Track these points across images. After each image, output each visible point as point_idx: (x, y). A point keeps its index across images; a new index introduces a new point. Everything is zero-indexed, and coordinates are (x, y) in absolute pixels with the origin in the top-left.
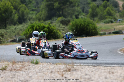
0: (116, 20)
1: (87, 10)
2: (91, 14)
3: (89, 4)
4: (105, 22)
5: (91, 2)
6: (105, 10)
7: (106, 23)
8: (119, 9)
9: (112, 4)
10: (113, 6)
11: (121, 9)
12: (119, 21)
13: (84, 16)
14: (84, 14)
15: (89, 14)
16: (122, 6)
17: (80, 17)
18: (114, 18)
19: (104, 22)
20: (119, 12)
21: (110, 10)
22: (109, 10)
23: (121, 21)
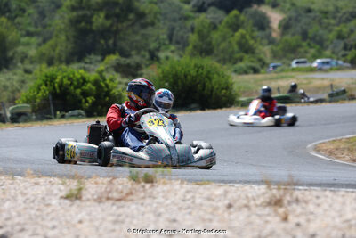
0: (264, 64)
1: (182, 37)
2: (195, 47)
3: (187, 18)
4: (235, 71)
5: (192, 14)
6: (233, 36)
7: (240, 74)
8: (270, 35)
9: (251, 21)
10: (254, 25)
11: (274, 35)
12: (274, 67)
13: (172, 52)
14: (173, 48)
15: (190, 47)
16: (280, 26)
17: (162, 55)
18: (260, 60)
19: (233, 69)
20: (271, 42)
21: (247, 37)
22: (243, 36)
23: (278, 69)
